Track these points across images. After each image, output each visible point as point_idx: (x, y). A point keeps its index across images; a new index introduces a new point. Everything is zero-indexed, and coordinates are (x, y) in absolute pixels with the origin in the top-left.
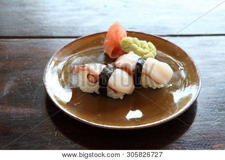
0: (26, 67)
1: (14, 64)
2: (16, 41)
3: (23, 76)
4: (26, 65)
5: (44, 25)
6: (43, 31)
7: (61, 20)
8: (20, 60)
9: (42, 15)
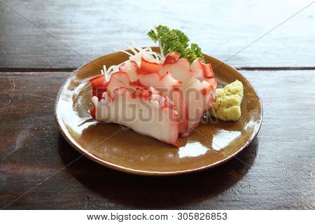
0: (46, 111)
1: (30, 106)
2: (33, 75)
3: (41, 123)
4: (46, 108)
5: (71, 53)
6: (70, 61)
7: (94, 46)
8: (37, 102)
9: (69, 39)
